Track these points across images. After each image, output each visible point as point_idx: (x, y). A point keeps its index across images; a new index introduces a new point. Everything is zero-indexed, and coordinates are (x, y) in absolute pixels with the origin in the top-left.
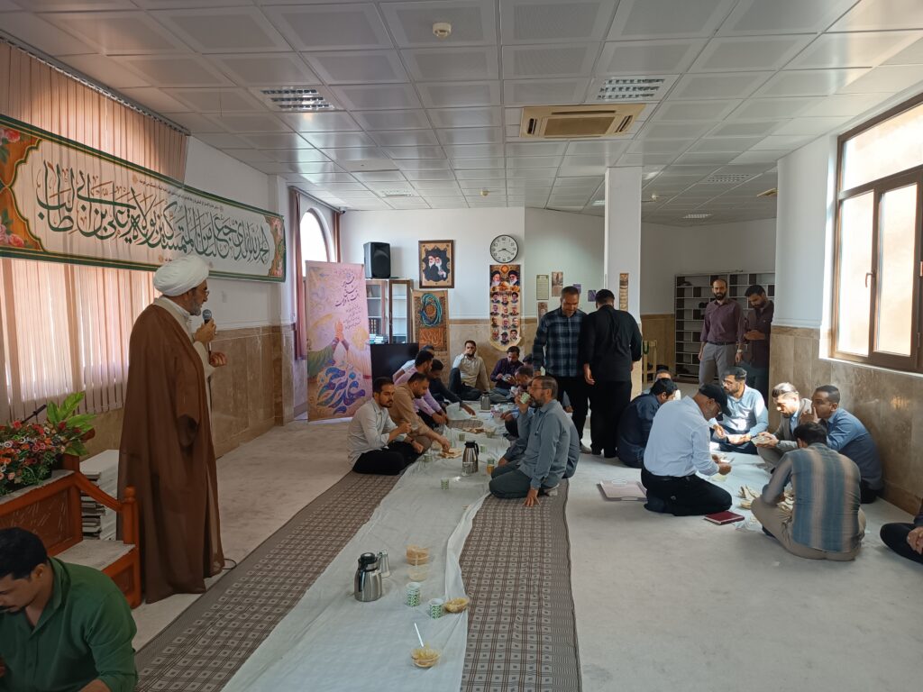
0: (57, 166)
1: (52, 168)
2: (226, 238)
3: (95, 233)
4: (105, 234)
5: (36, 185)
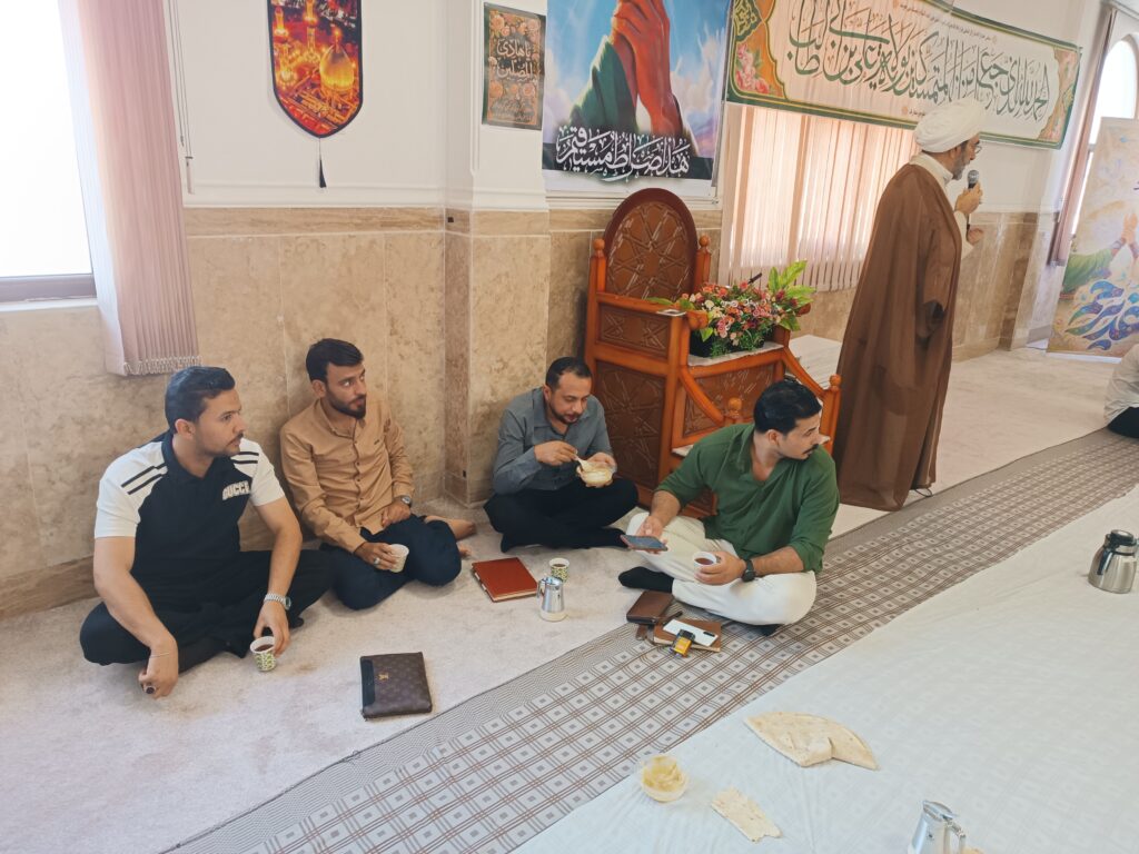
2: (992, 82)
3: (839, 76)
4: (849, 78)
5: (790, 18)
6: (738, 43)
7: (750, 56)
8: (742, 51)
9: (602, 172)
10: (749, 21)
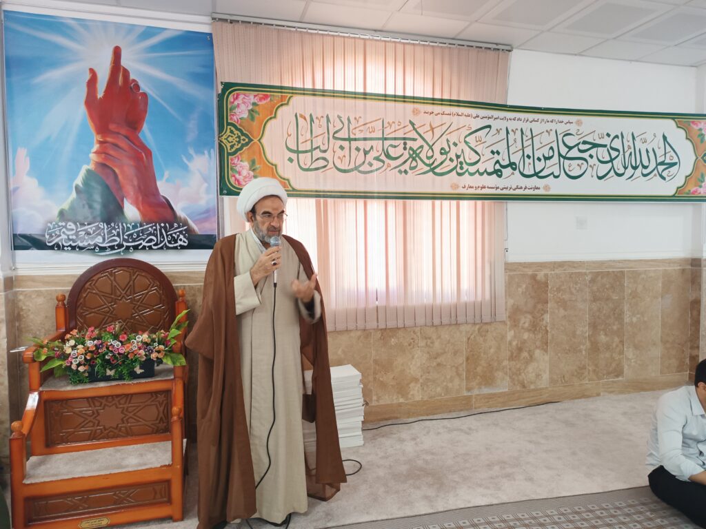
0: (311, 115)
1: (305, 119)
2: (586, 155)
3: (356, 168)
4: (369, 169)
5: (286, 136)
6: (230, 157)
7: (246, 164)
8: (236, 161)
9: (94, 249)
10: (239, 142)
